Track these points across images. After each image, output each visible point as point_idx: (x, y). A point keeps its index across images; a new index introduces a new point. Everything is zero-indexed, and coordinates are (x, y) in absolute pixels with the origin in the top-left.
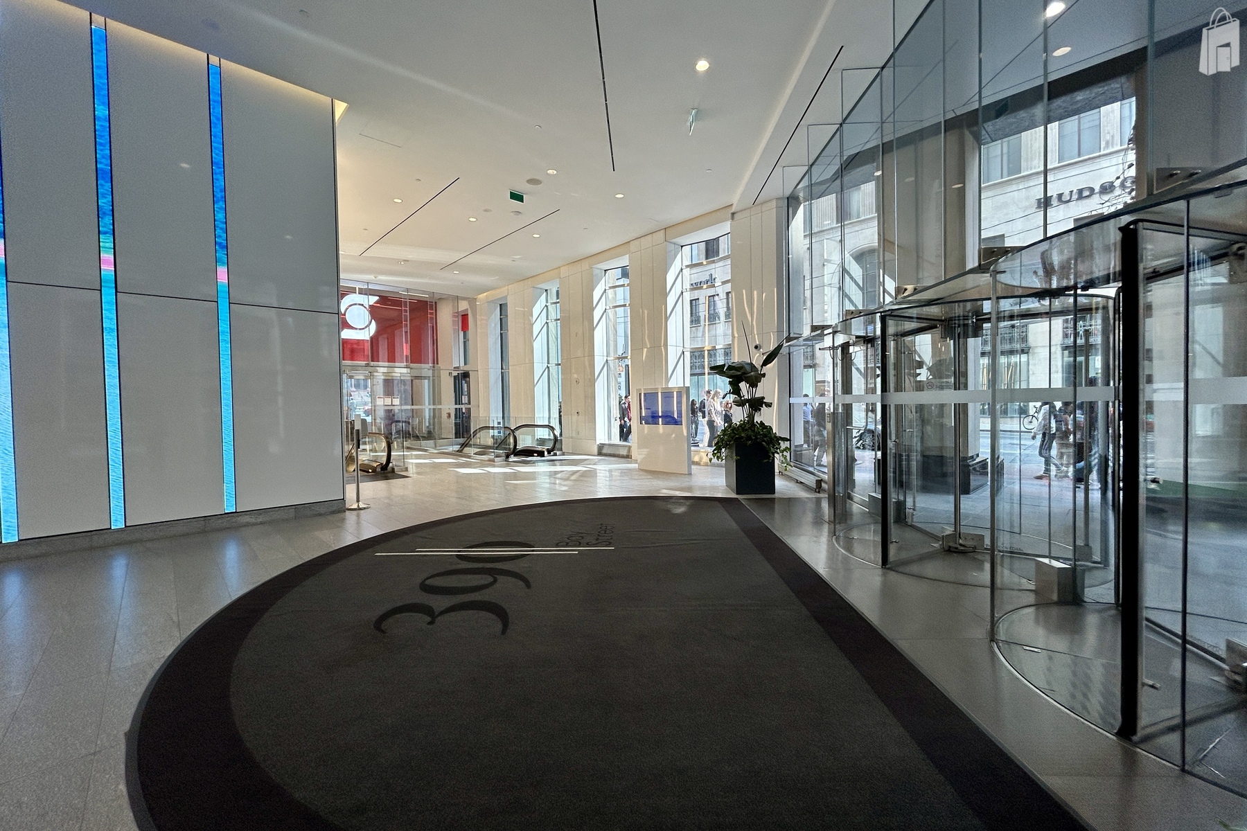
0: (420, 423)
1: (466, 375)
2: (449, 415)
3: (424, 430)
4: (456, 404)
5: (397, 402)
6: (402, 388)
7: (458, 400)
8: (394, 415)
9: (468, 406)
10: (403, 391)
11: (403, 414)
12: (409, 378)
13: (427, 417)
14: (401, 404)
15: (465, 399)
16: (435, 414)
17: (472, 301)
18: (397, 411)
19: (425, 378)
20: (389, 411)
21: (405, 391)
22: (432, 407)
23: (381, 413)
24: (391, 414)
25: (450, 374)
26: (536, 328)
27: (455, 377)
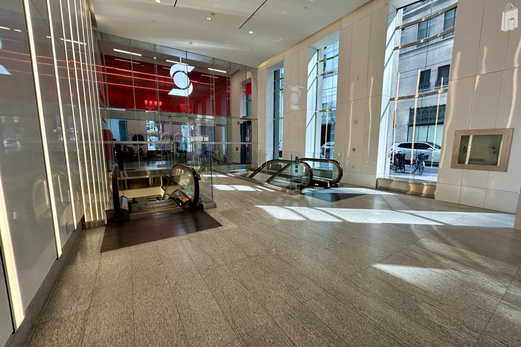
0: (220, 152)
1: (249, 123)
2: (237, 149)
3: (222, 157)
4: (241, 142)
5: (207, 139)
6: (210, 132)
7: (243, 139)
8: (206, 148)
9: (250, 143)
10: (210, 134)
11: (211, 147)
12: (213, 126)
13: (224, 150)
14: (209, 141)
15: (248, 139)
16: (229, 147)
17: (254, 70)
18: (207, 146)
19: (222, 125)
20: (203, 145)
21: (212, 134)
22: (226, 143)
23: (199, 147)
24: (204, 147)
25: (238, 123)
26: (310, 80)
27: (241, 125)
